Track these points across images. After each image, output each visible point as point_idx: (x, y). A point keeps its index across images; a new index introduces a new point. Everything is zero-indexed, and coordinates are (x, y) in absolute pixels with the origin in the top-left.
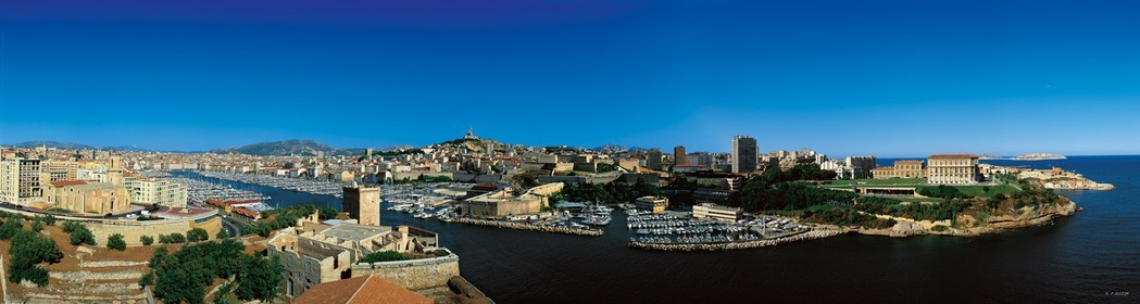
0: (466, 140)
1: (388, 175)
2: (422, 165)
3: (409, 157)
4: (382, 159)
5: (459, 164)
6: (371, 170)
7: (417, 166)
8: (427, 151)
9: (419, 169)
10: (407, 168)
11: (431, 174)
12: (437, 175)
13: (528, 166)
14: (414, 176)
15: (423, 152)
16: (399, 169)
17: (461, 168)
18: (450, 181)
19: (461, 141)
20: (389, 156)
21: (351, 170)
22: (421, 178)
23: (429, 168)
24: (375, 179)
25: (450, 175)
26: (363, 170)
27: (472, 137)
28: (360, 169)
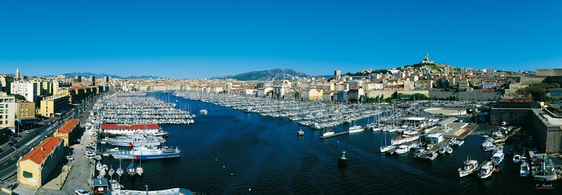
0: (424, 64)
1: (361, 92)
2: (394, 83)
3: (379, 76)
4: (351, 78)
5: (432, 82)
6: (340, 88)
7: (389, 84)
8: (393, 72)
9: (392, 87)
10: (379, 86)
11: (405, 92)
12: (411, 93)
13: (528, 79)
14: (388, 94)
15: (390, 73)
16: (370, 87)
17: (434, 86)
18: (426, 99)
19: (420, 65)
20: (359, 75)
21: (319, 89)
22: (395, 95)
23: (403, 86)
24: (346, 97)
25: (426, 93)
26: (332, 88)
27: (428, 62)
28: (329, 87)
